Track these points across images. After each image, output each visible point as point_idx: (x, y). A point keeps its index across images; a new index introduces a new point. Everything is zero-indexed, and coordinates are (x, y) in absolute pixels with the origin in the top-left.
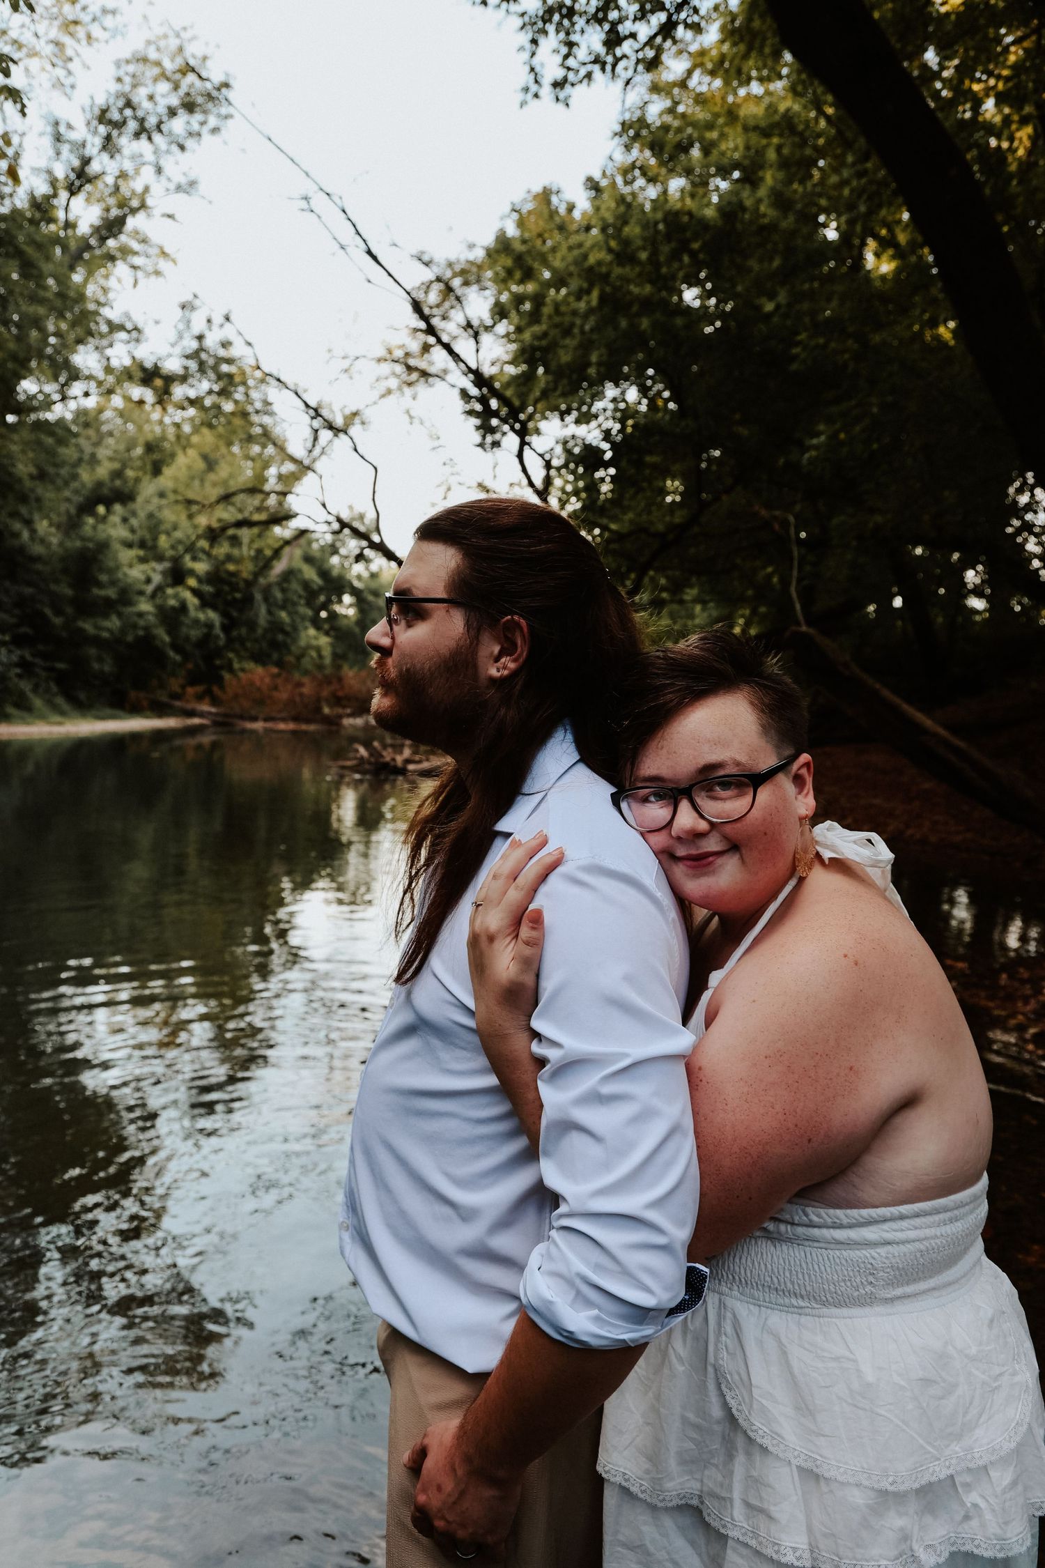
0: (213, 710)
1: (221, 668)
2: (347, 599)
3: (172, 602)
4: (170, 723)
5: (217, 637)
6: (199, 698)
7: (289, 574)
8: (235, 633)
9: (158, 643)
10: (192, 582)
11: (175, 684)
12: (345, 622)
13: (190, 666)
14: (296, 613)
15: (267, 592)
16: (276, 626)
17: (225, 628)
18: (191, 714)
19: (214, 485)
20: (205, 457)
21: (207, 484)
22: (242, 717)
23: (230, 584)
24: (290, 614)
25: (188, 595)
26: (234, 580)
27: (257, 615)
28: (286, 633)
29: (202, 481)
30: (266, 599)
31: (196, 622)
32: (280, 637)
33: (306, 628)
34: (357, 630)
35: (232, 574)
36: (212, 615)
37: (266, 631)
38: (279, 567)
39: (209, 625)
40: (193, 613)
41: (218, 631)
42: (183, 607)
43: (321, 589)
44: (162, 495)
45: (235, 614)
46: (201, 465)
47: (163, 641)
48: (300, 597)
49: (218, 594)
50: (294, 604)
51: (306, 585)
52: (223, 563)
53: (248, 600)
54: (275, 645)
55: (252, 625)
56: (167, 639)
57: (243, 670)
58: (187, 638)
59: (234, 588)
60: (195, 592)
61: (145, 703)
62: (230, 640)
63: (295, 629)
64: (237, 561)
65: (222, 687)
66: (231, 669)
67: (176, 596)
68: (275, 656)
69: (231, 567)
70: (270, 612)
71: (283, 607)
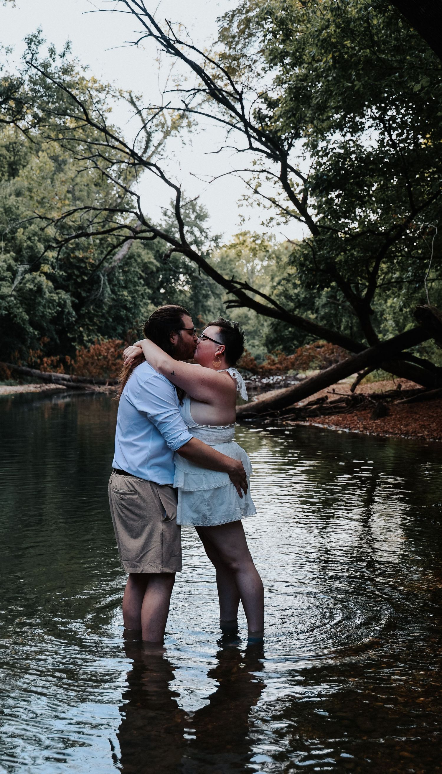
0: (67, 376)
1: (74, 340)
2: (182, 277)
3: (29, 286)
4: (31, 388)
5: (69, 313)
6: (55, 367)
7: (129, 259)
8: (84, 310)
9: (18, 320)
10: (46, 268)
11: (33, 356)
12: (181, 297)
13: (46, 339)
14: (137, 291)
15: (111, 274)
16: (120, 304)
17: (74, 306)
18: (48, 380)
19: (63, 183)
20: (55, 158)
21: (57, 183)
22: (91, 382)
23: (79, 268)
24: (130, 292)
25: (43, 279)
26: (83, 265)
27: (103, 294)
28: (128, 310)
29: (52, 181)
30: (110, 281)
31: (51, 301)
32: (123, 313)
33: (146, 304)
34: (192, 304)
35: (81, 260)
36: (64, 295)
37: (110, 307)
38: (122, 252)
39: (62, 305)
40: (47, 295)
41: (69, 308)
42: (40, 290)
43: (158, 270)
44: (18, 194)
45: (84, 294)
46: (51, 165)
47: (23, 320)
48: (141, 277)
49: (69, 277)
50: (135, 284)
51: (145, 267)
52: (73, 250)
53: (95, 282)
54: (118, 319)
55: (99, 303)
56: (27, 317)
57: (90, 341)
58: (43, 316)
59: (83, 272)
60: (49, 276)
61: (9, 372)
62: (80, 317)
63: (136, 306)
64: (85, 249)
65: (74, 357)
66: (81, 342)
67: (33, 280)
68: (120, 330)
69: (80, 254)
70: (113, 291)
71: (126, 288)
